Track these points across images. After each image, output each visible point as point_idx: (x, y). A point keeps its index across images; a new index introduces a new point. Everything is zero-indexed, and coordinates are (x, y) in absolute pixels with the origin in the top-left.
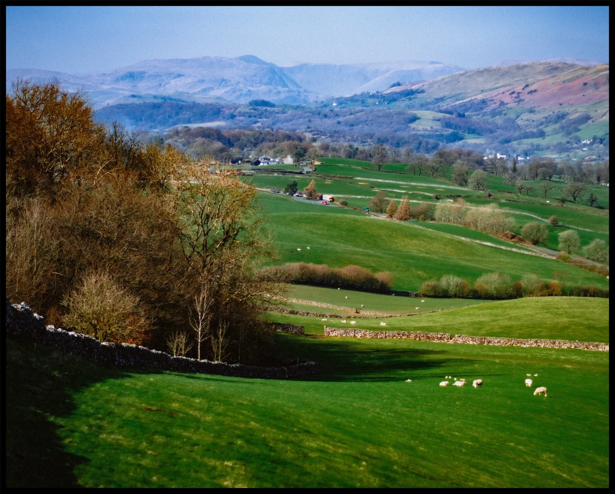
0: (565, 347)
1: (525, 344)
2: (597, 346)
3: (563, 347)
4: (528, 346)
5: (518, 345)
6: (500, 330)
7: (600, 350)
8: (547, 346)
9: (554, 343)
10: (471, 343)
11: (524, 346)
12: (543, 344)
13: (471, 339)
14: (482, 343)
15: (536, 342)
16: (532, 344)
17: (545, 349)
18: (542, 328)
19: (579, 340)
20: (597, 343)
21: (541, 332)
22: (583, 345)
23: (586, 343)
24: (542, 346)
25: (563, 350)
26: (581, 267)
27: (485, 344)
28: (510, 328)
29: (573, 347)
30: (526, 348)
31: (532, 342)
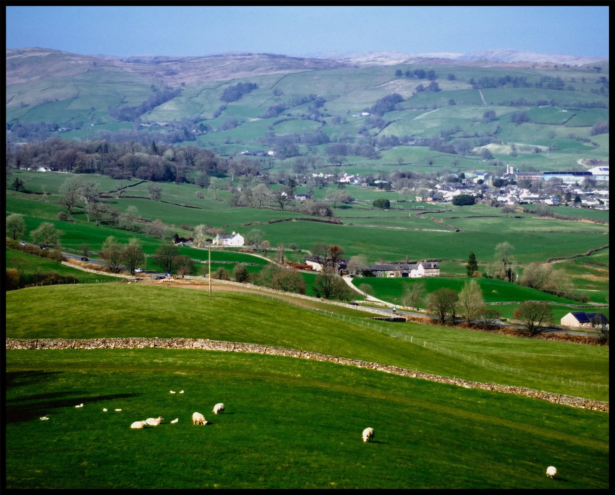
0: (141, 346)
1: (90, 346)
2: (183, 342)
3: (139, 346)
4: (93, 348)
5: (81, 347)
6: (41, 329)
7: (187, 347)
8: (119, 346)
9: (127, 342)
10: (20, 347)
11: (89, 348)
12: (114, 344)
13: (19, 343)
14: (33, 347)
15: (104, 342)
16: (98, 345)
17: (116, 350)
18: (94, 323)
19: (160, 337)
20: (182, 339)
21: (94, 328)
22: (165, 342)
23: (168, 340)
24: (112, 347)
25: (140, 350)
26: (32, 253)
27: (38, 348)
28: (53, 325)
29: (152, 346)
30: (92, 350)
31: (99, 342)
